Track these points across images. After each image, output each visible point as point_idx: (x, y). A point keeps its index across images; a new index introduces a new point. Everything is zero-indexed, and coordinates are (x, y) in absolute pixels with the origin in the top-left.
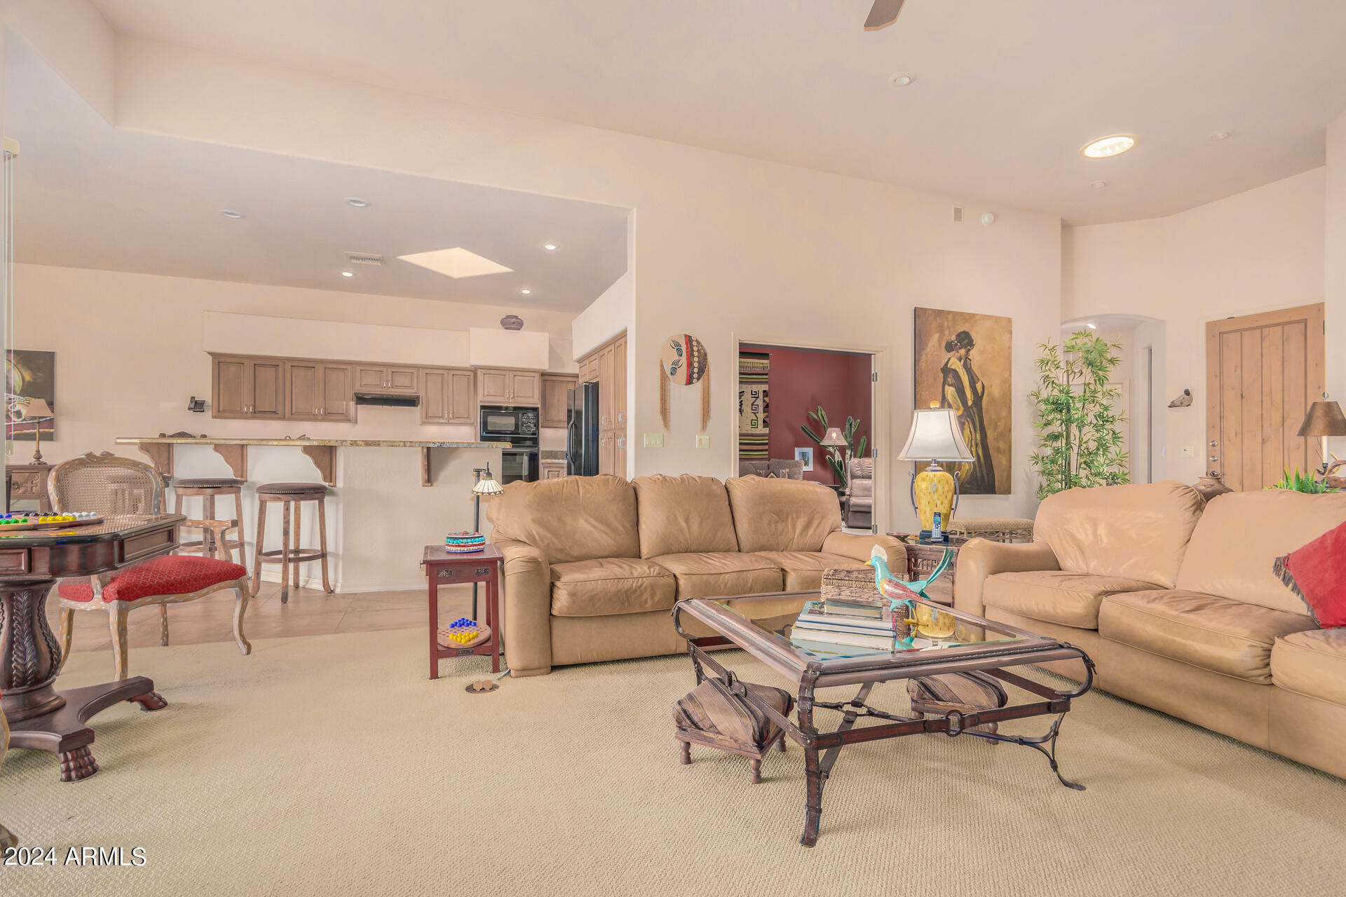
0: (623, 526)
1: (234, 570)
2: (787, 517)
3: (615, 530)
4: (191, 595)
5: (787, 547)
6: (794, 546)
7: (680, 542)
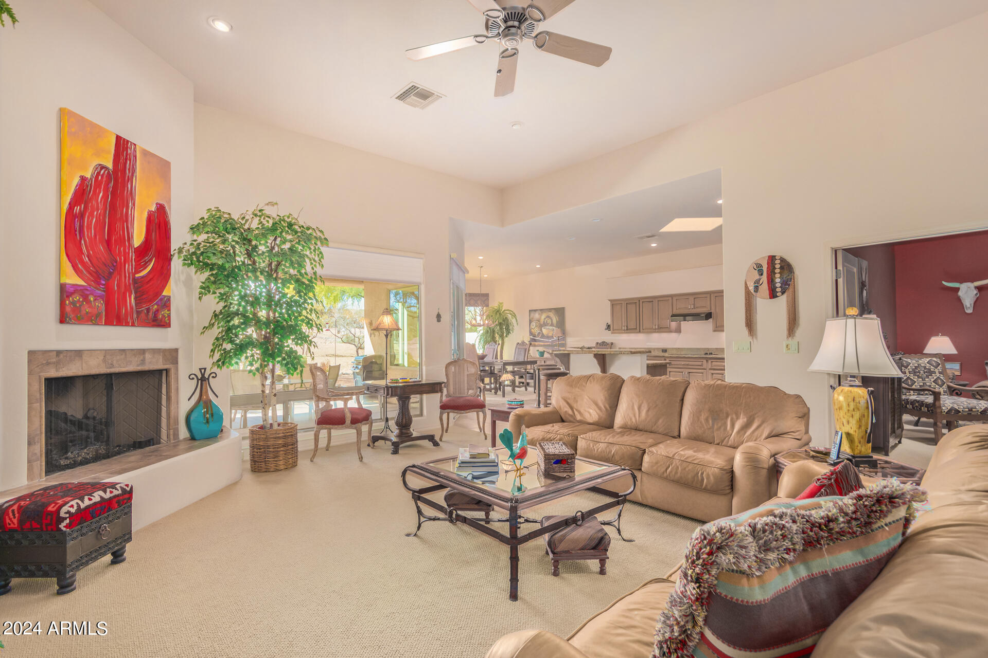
0: (605, 407)
1: (480, 405)
2: (727, 417)
3: (600, 408)
4: (463, 411)
5: (723, 442)
6: (730, 443)
7: (633, 422)
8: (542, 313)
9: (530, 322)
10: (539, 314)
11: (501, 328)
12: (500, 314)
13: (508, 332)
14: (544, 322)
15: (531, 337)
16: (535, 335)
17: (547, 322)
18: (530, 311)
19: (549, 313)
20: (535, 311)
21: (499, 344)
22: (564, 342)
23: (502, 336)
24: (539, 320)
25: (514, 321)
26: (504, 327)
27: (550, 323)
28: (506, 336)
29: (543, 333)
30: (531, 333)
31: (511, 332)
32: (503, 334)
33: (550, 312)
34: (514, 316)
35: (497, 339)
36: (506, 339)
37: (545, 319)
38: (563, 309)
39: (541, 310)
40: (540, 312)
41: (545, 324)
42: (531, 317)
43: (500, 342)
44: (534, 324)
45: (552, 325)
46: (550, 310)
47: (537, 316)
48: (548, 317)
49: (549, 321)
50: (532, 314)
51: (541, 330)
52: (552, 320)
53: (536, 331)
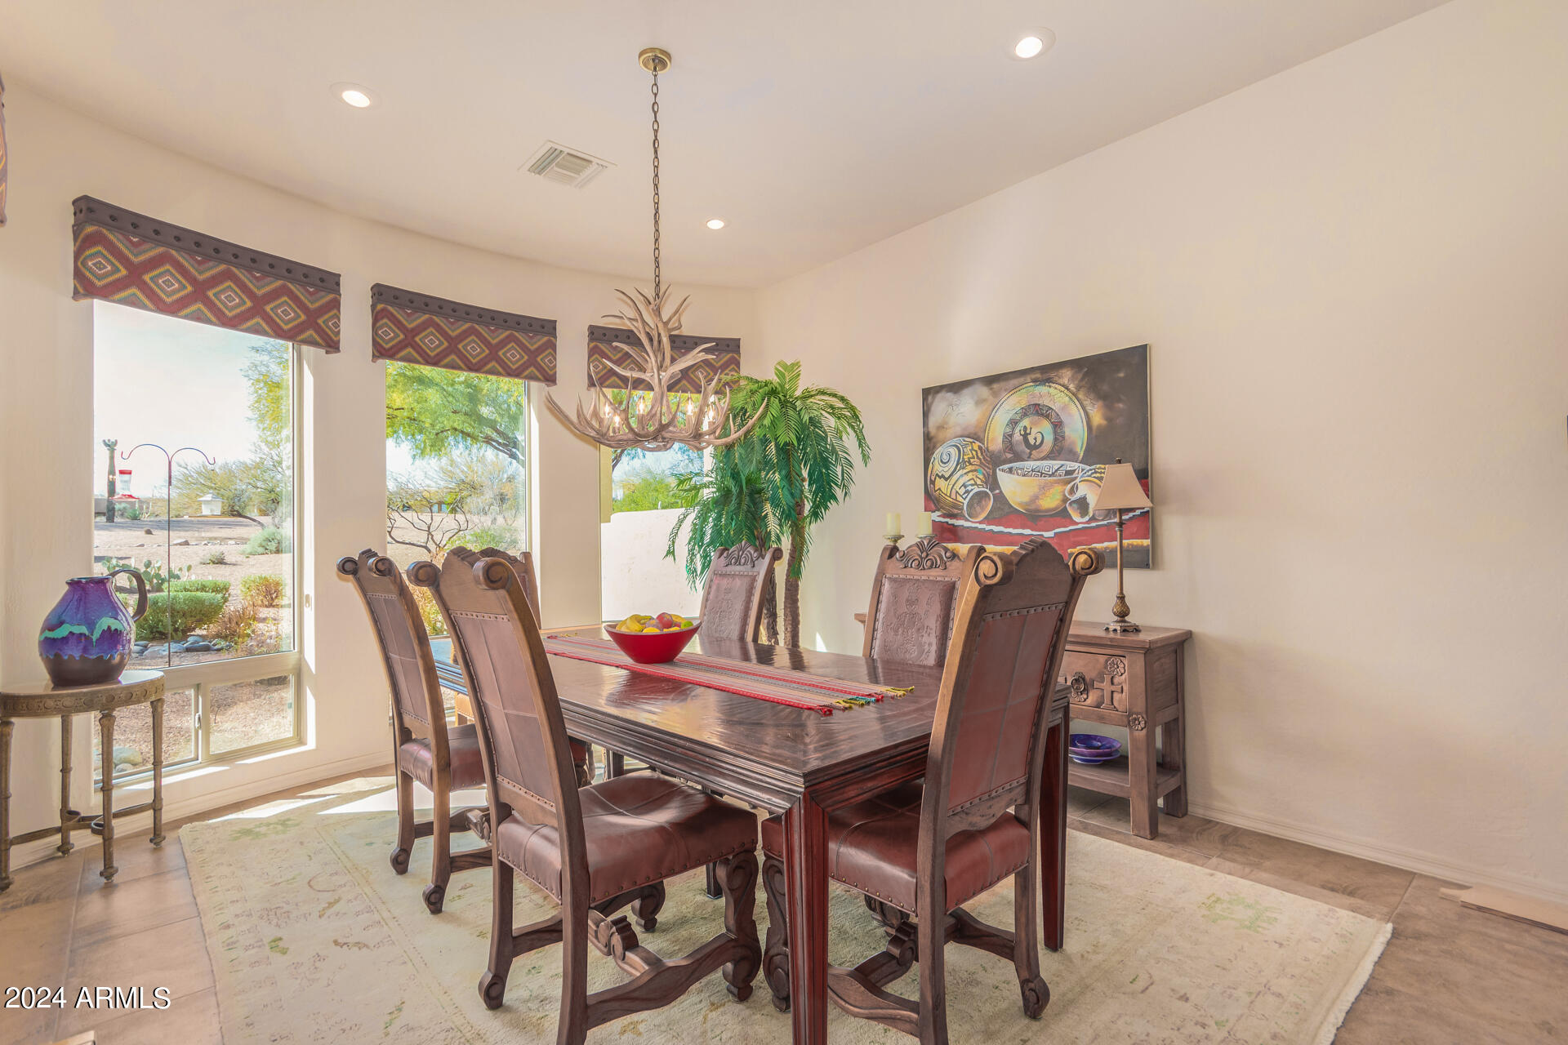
8: (995, 394)
9: (930, 444)
10: (979, 402)
11: (790, 478)
12: (784, 404)
13: (825, 495)
14: (1008, 437)
15: (936, 516)
16: (955, 506)
17: (1025, 436)
18: (927, 393)
19: (1043, 389)
20: (957, 388)
21: (777, 555)
22: (1146, 542)
23: (794, 518)
24: (976, 436)
25: (850, 441)
26: (805, 473)
27: (1049, 439)
28: (815, 514)
29: (1001, 499)
30: (932, 500)
31: (839, 493)
32: (799, 506)
33: (1047, 381)
34: (853, 417)
35: (773, 524)
36: (812, 530)
37: (1013, 423)
38: (1139, 355)
39: (990, 381)
40: (984, 391)
41: (1014, 452)
42: (933, 421)
43: (786, 544)
44: (946, 452)
45: (1060, 449)
46: (1045, 373)
47: (964, 412)
48: (1038, 410)
49: (1042, 431)
50: (941, 406)
51: (993, 483)
52: (1058, 425)
53: (960, 484)
